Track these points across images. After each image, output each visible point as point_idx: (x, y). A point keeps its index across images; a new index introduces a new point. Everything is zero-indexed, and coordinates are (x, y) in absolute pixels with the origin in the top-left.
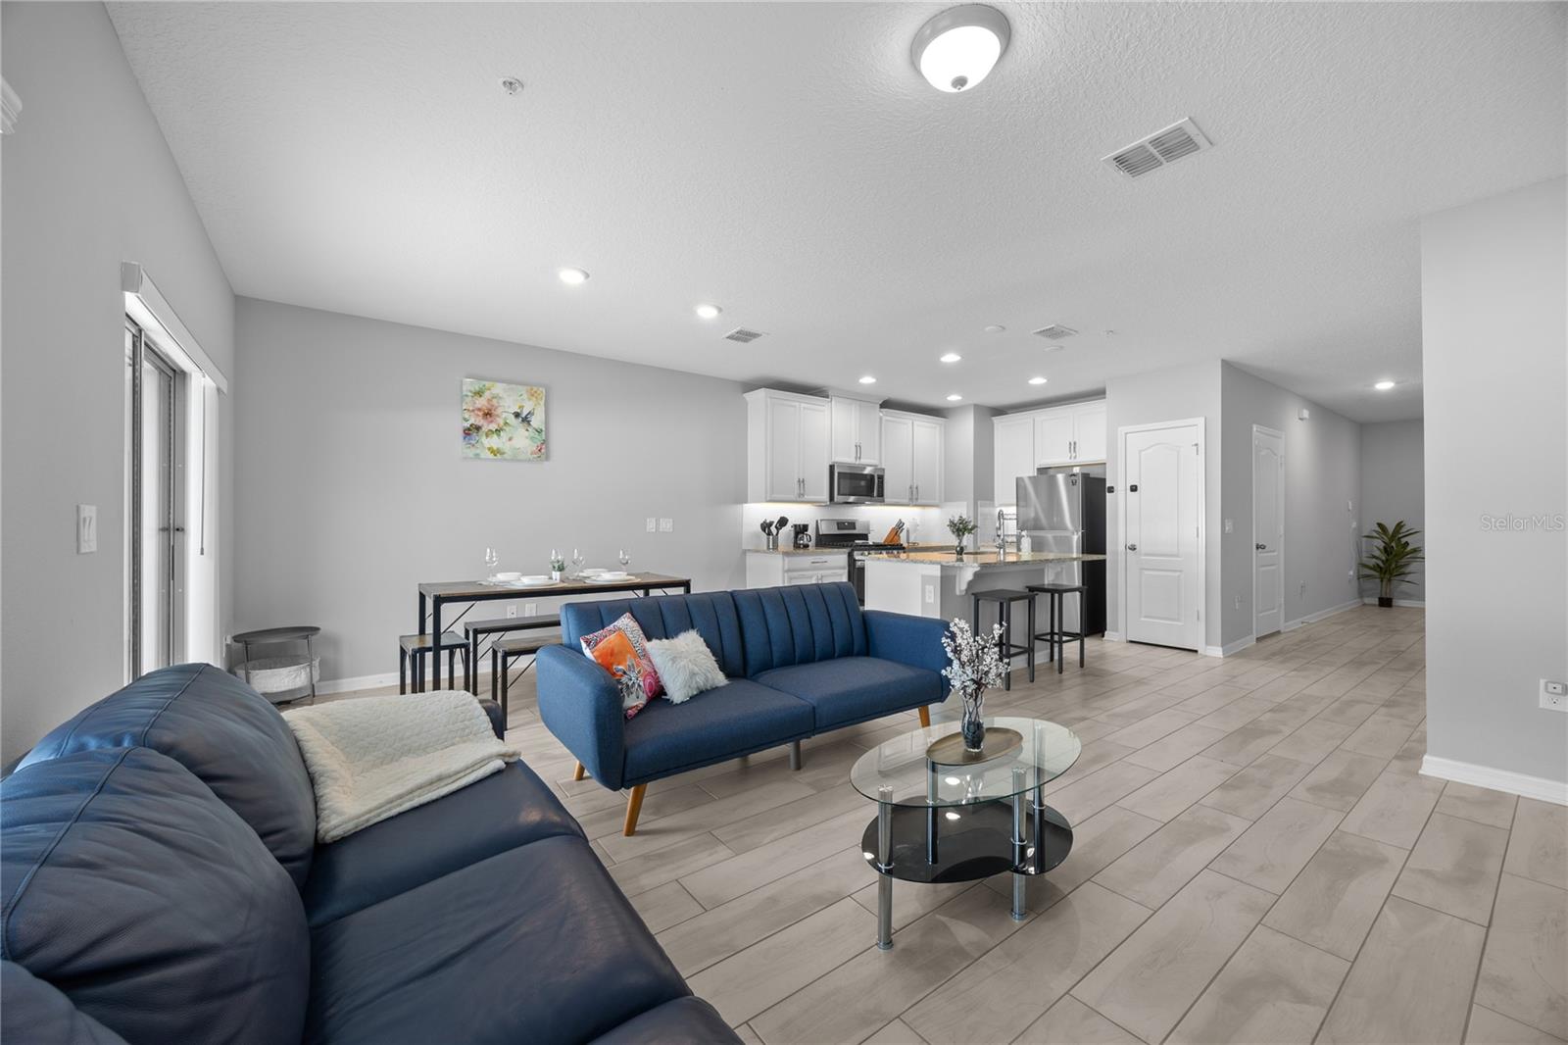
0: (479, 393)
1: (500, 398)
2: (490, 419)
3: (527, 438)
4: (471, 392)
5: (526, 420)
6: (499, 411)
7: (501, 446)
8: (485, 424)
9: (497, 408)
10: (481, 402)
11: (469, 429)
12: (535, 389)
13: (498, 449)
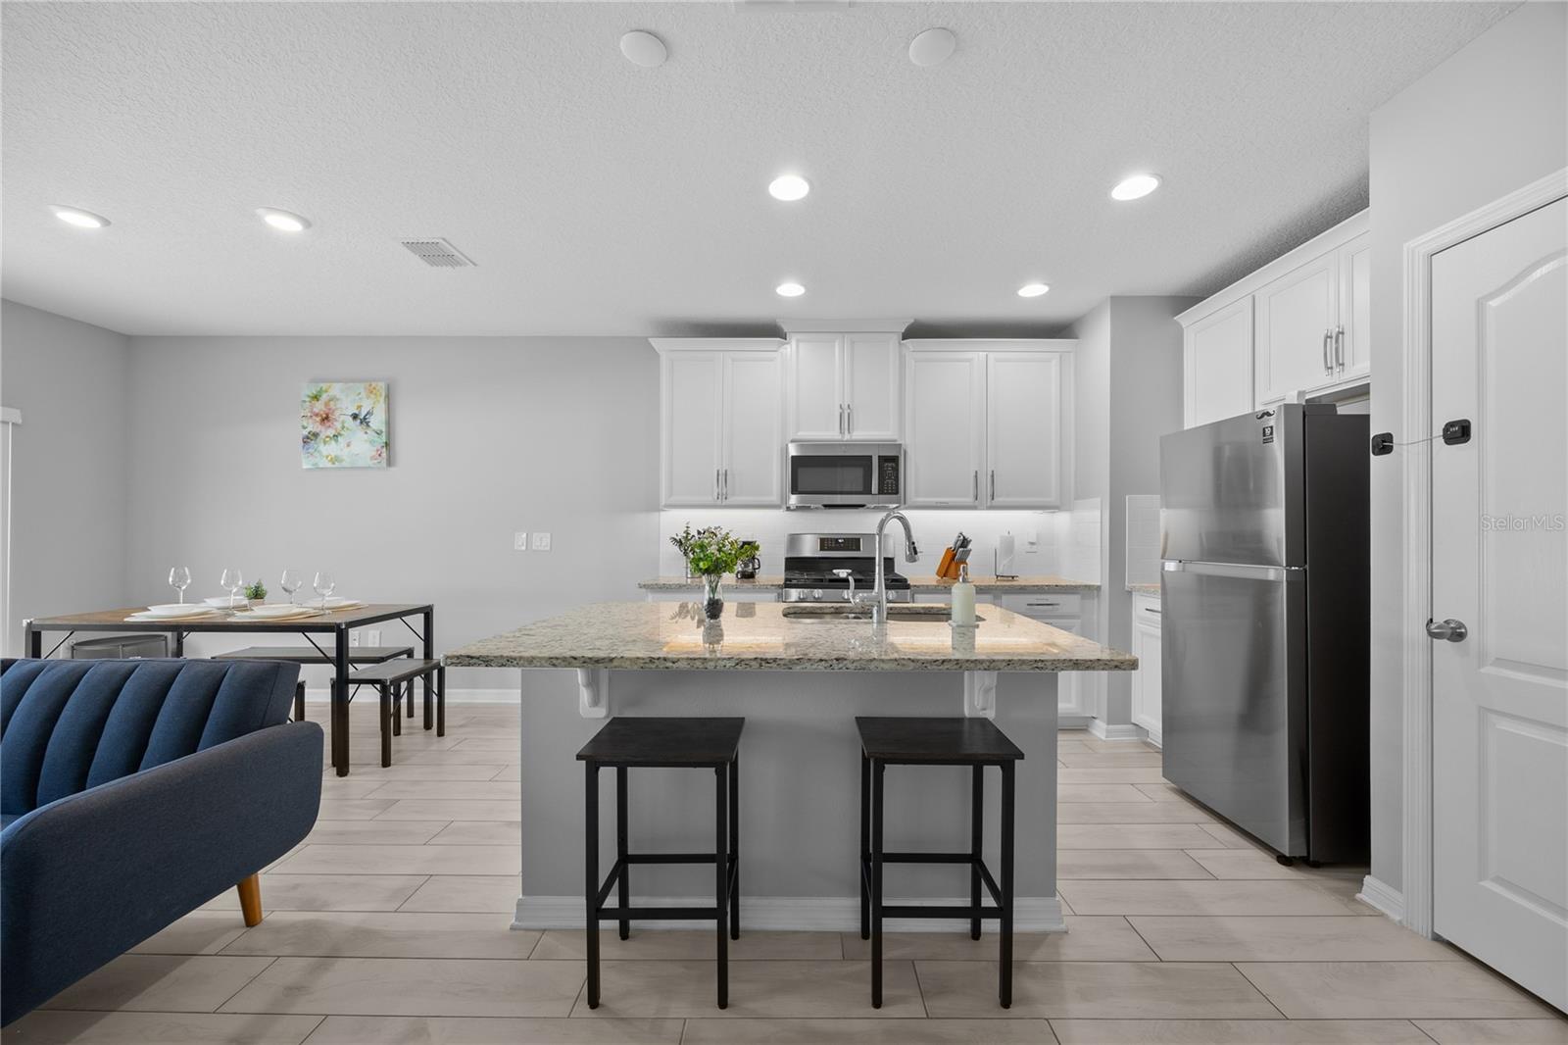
0: (316, 398)
1: (338, 400)
2: (328, 424)
3: (366, 441)
4: (309, 396)
5: (365, 422)
6: (337, 413)
7: (339, 453)
8: (323, 430)
9: (334, 411)
10: (319, 407)
11: (308, 438)
12: (374, 385)
13: (336, 456)
